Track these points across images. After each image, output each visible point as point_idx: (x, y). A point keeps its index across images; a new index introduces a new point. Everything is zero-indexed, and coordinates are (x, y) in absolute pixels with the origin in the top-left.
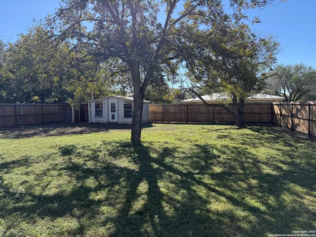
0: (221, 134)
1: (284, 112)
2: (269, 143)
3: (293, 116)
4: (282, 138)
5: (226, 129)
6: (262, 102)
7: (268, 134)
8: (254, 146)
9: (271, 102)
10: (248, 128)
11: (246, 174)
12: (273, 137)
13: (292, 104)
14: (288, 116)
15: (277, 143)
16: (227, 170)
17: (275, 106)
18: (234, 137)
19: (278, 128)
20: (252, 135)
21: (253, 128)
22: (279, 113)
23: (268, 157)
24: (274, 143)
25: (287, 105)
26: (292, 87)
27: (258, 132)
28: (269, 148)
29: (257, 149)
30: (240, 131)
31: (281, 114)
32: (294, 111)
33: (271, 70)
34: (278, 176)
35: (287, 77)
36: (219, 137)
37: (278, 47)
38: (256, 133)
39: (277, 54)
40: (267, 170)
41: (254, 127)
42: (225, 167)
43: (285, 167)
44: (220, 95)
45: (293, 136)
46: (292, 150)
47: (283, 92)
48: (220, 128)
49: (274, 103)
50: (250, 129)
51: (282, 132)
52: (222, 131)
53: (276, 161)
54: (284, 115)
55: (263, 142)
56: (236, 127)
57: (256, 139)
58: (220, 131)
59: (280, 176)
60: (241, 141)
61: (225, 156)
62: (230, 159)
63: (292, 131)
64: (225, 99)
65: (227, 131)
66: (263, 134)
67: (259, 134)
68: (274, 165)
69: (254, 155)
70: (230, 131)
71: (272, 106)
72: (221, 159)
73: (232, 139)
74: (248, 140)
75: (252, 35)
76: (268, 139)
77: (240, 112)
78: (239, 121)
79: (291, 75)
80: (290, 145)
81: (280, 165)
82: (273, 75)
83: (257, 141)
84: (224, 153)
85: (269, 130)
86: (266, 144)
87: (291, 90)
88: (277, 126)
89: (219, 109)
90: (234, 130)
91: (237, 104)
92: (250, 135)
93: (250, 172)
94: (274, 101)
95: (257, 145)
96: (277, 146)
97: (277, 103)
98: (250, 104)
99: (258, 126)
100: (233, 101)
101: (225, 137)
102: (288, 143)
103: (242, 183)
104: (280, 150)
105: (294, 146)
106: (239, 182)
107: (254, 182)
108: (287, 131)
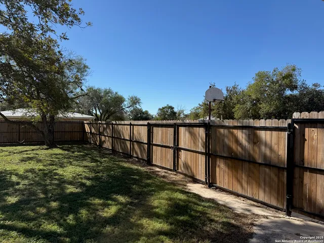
0: (26, 156)
1: (93, 130)
2: (77, 160)
3: (101, 134)
4: (90, 155)
5: (33, 150)
6: (73, 120)
7: (78, 152)
8: (62, 166)
9: (82, 121)
10: (58, 148)
11: (47, 197)
12: (81, 155)
13: (100, 124)
14: (97, 134)
15: (85, 160)
16: (25, 197)
17: (86, 125)
18: (41, 158)
19: (88, 146)
20: (61, 154)
21: (64, 147)
22: (89, 132)
23: (74, 175)
24: (83, 160)
25: (96, 124)
26: (102, 108)
27: (68, 150)
28: (77, 166)
29: (65, 169)
30: (50, 151)
31: (91, 132)
32: (101, 130)
33: (82, 90)
34: (81, 193)
35: (97, 99)
36: (23, 160)
37: (87, 69)
38: (66, 152)
39: (86, 75)
40: (71, 189)
41: (66, 146)
42: (23, 195)
43: (88, 183)
44: (27, 111)
45: (99, 152)
46: (98, 166)
47: (94, 112)
48: (25, 149)
49: (85, 122)
50: (60, 148)
51: (92, 149)
52: (28, 152)
53: (81, 178)
54: (94, 133)
55: (71, 160)
56: (45, 147)
57: (65, 158)
58: (26, 153)
59: (82, 192)
60: (49, 162)
61: (26, 182)
62: (32, 184)
63: (100, 148)
64: (33, 116)
65: (35, 152)
66: (73, 152)
67: (69, 152)
68: (79, 182)
69: (61, 175)
70: (38, 152)
71: (83, 124)
72: (21, 186)
73: (39, 161)
74: (57, 160)
75: (59, 52)
76: (77, 157)
77: (50, 131)
78: (49, 141)
79: (101, 97)
80: (96, 161)
81: (84, 181)
82: (84, 95)
83: (65, 160)
84: (26, 178)
85: (79, 148)
86: (74, 162)
87: (101, 111)
88: (87, 144)
89: (25, 127)
90: (42, 151)
91: (47, 122)
92: (60, 154)
93: (52, 194)
94: (86, 119)
95: (65, 165)
96: (85, 163)
97: (88, 122)
98: (61, 122)
99: (69, 145)
100: (42, 118)
101: (30, 159)
102: (94, 159)
103: (41, 209)
104: (86, 167)
105: (99, 161)
106: (38, 208)
107: (54, 204)
108: (96, 148)
